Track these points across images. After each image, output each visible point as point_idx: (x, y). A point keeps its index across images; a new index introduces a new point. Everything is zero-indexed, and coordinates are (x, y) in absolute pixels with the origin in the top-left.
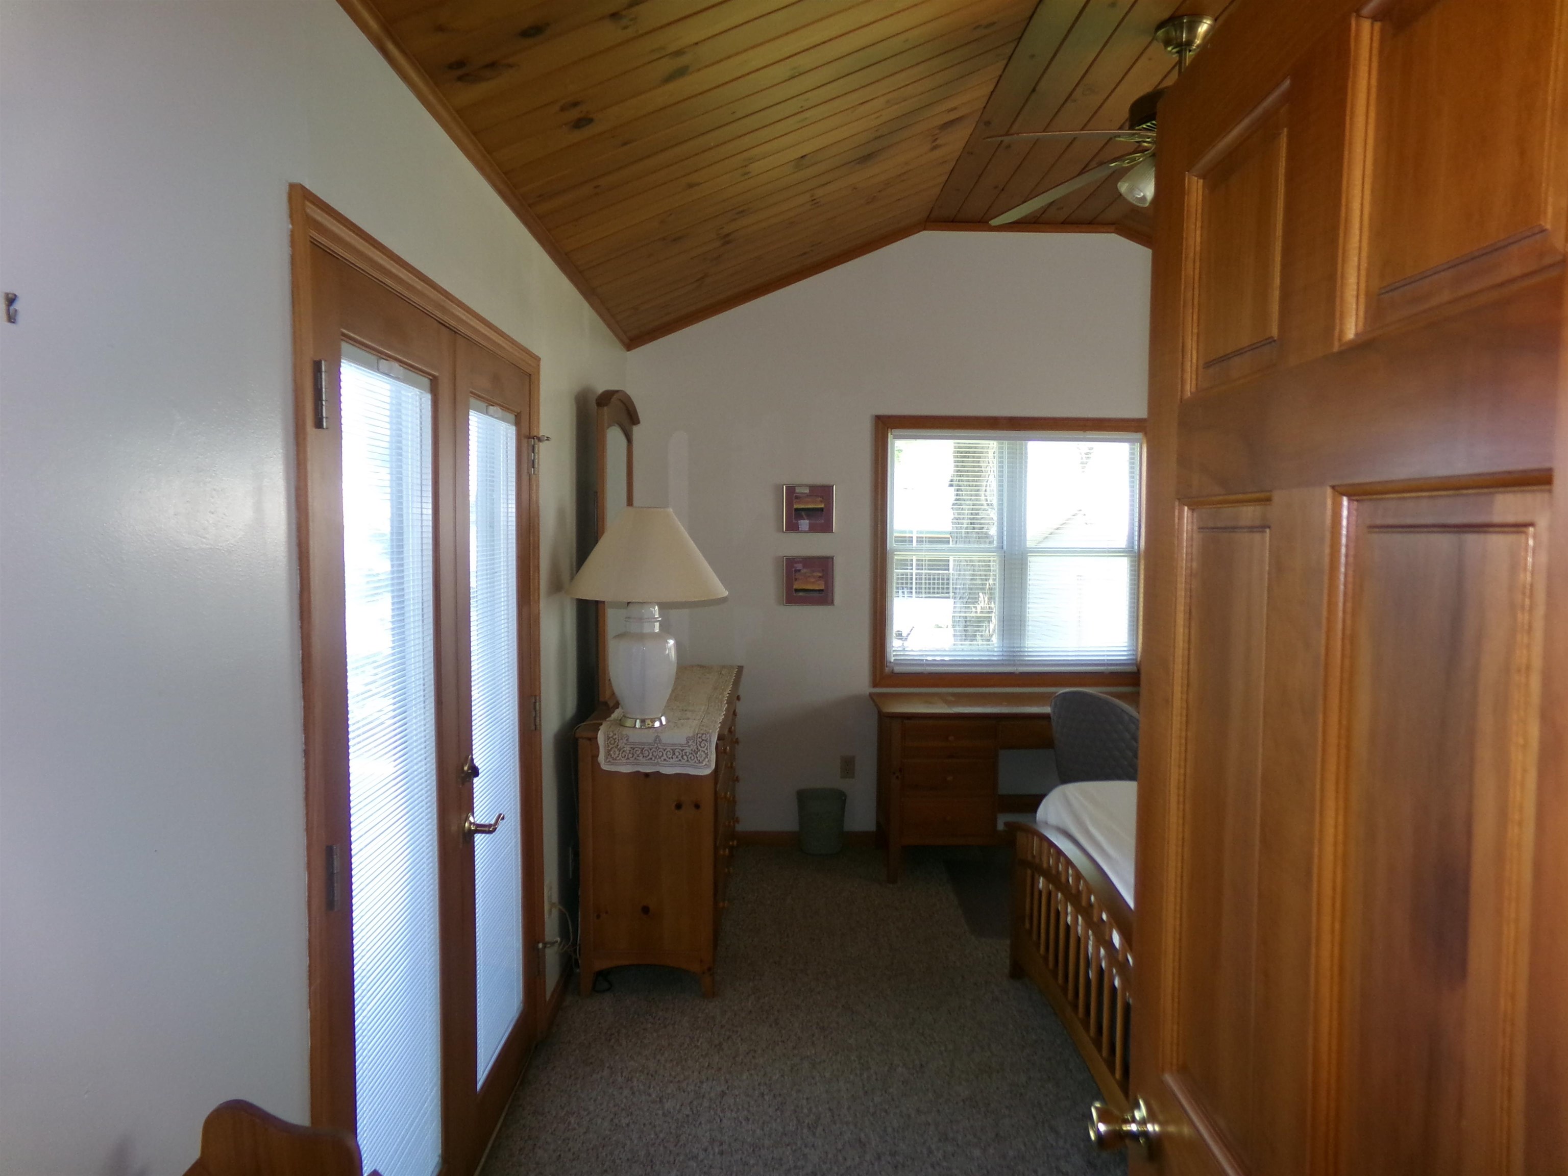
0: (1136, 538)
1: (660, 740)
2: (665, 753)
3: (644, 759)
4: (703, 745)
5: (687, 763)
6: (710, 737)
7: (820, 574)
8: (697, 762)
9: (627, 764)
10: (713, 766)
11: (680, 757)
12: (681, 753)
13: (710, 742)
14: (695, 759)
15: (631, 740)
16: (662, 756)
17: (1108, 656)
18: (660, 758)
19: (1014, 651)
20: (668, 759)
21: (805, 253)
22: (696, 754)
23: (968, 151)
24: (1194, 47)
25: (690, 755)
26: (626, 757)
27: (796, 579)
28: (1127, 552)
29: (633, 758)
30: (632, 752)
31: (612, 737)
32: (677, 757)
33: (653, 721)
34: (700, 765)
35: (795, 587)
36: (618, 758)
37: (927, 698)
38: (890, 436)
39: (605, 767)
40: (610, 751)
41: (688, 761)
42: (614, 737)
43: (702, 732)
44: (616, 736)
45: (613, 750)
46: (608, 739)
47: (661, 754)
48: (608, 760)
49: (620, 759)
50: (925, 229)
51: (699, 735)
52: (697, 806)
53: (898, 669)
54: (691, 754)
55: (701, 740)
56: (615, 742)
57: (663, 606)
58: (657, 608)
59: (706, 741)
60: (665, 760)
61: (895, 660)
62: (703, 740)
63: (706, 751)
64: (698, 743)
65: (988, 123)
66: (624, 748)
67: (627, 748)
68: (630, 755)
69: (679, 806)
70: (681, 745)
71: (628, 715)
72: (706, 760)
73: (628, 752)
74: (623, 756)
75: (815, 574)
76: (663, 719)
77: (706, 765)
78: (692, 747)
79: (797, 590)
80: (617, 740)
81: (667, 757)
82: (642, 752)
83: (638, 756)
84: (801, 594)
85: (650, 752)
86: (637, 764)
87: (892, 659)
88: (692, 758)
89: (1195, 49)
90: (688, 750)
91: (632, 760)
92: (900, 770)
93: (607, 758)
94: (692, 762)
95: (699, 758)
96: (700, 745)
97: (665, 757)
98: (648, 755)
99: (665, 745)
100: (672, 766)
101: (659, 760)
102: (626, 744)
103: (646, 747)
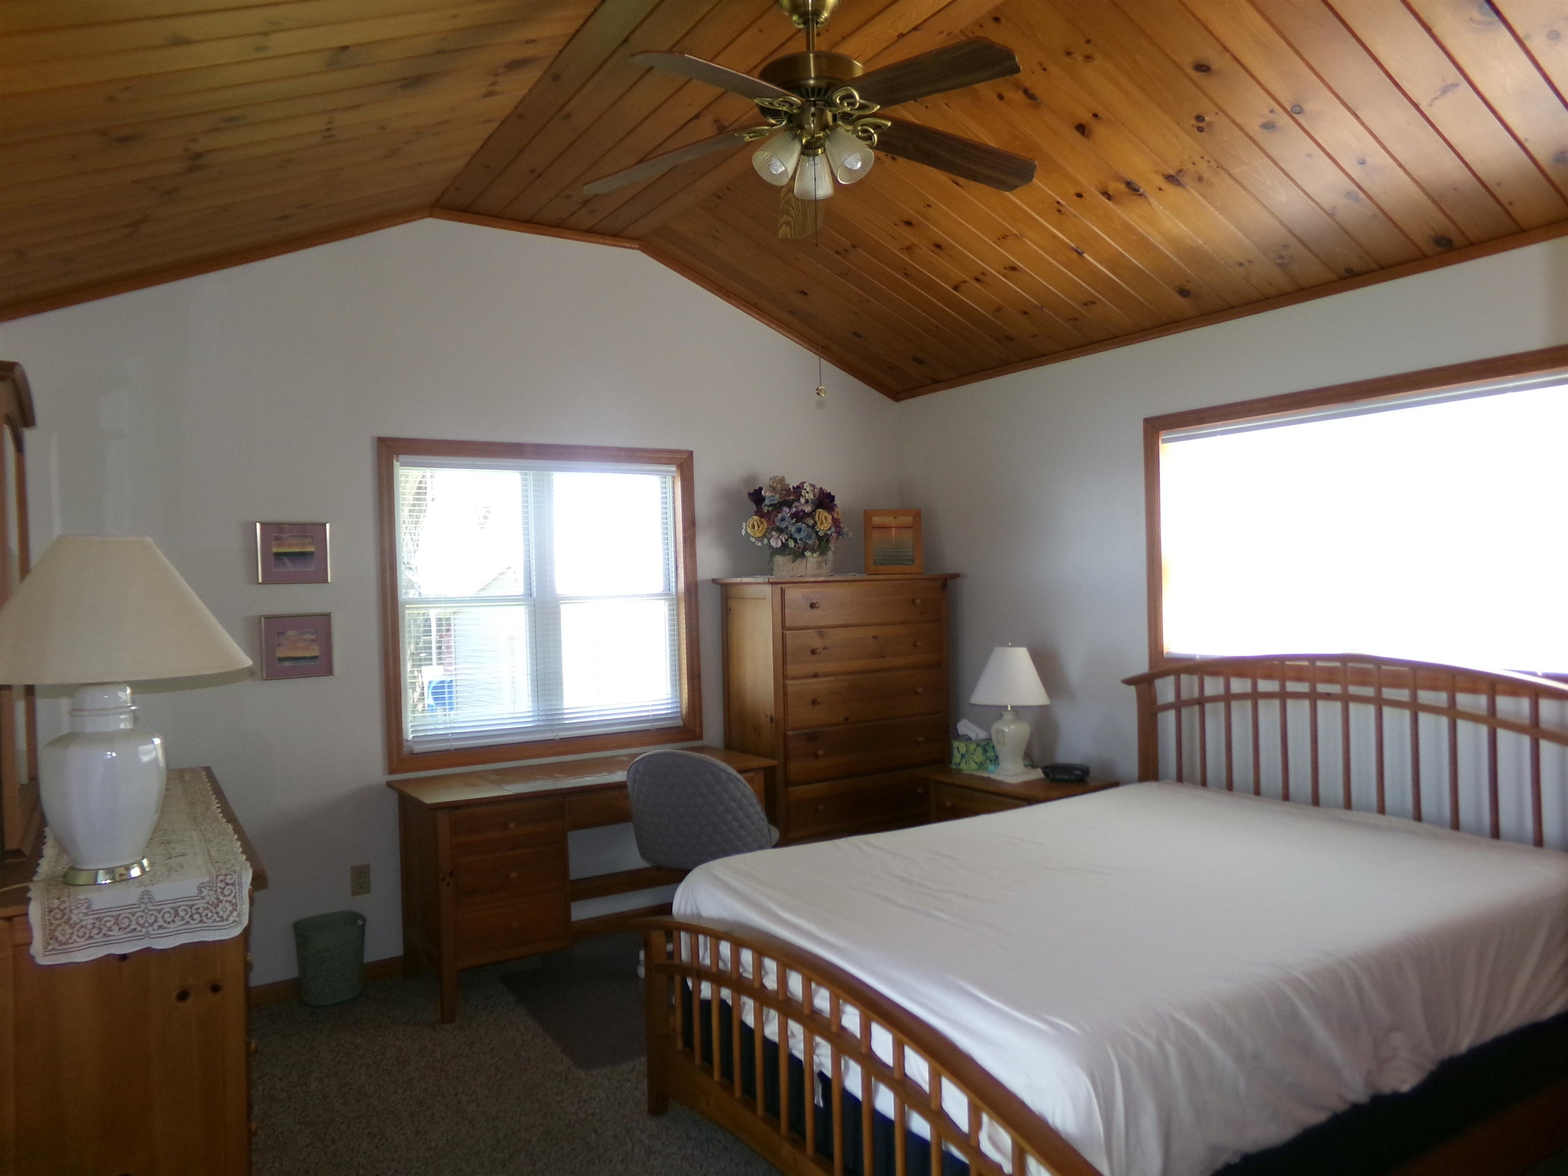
0: (673, 579)
1: (151, 899)
2: (160, 916)
3: (121, 932)
4: (227, 892)
5: (200, 925)
6: (240, 876)
7: (313, 637)
8: (218, 919)
9: (90, 946)
10: (245, 922)
11: (187, 917)
12: (189, 910)
13: (240, 884)
14: (215, 916)
15: (94, 907)
16: (156, 921)
17: (653, 710)
18: (151, 925)
19: (552, 715)
20: (165, 925)
21: (286, 217)
22: (215, 908)
23: (519, 113)
24: (822, 20)
25: (206, 912)
26: (87, 936)
27: (279, 645)
28: (666, 594)
29: (101, 935)
30: (97, 925)
31: (57, 908)
32: (183, 919)
33: (128, 868)
34: (225, 923)
35: (280, 653)
36: (70, 941)
37: (468, 780)
38: (396, 464)
39: (43, 960)
40: (54, 930)
41: (201, 921)
42: (62, 907)
43: (224, 872)
44: (67, 905)
45: (60, 929)
46: (50, 911)
47: (153, 918)
48: (50, 948)
49: (75, 941)
50: (431, 216)
51: (221, 878)
52: (216, 988)
53: (418, 749)
54: (207, 908)
55: (223, 885)
56: (64, 915)
57: (138, 687)
58: (129, 691)
59: (233, 884)
60: (160, 927)
61: (413, 737)
62: (228, 884)
63: (234, 901)
64: (219, 890)
65: (556, 77)
66: (81, 921)
67: (89, 921)
68: (95, 931)
69: (183, 996)
70: (190, 898)
71: (78, 866)
72: (235, 914)
73: (90, 927)
74: (81, 934)
75: (305, 637)
76: (145, 862)
77: (234, 921)
78: (208, 898)
79: (281, 660)
80: (67, 911)
81: (165, 921)
82: (116, 924)
83: (110, 929)
84: (287, 664)
85: (133, 919)
86: (107, 944)
87: (410, 737)
88: (210, 915)
89: (822, 23)
90: (201, 904)
91: (99, 938)
92: (451, 874)
93: (48, 944)
94: (209, 923)
95: (221, 914)
96: (222, 893)
97: (161, 922)
98: (129, 925)
99: (161, 903)
100: (177, 933)
101: (150, 929)
102: (86, 914)
103: (125, 913)
